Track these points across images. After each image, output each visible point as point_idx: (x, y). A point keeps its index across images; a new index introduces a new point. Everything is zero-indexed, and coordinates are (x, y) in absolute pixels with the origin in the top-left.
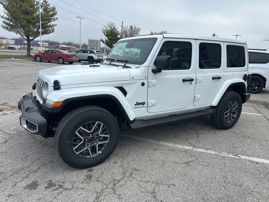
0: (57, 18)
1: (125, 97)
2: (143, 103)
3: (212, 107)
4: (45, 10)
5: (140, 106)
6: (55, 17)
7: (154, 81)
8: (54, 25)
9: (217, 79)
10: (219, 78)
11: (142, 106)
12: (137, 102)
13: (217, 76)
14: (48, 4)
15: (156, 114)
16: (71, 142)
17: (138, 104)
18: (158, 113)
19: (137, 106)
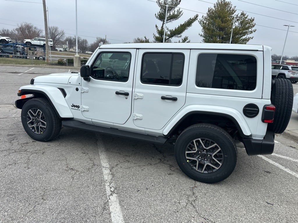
0: (256, 30)
1: (65, 97)
2: (78, 106)
3: (165, 137)
4: (241, 23)
5: (75, 108)
6: (253, 29)
7: (86, 89)
8: (250, 38)
9: (172, 101)
10: (175, 99)
11: (77, 108)
12: (73, 104)
13: (171, 96)
14: (246, 16)
15: (91, 120)
16: (26, 118)
17: (73, 106)
18: (93, 120)
19: (73, 108)
